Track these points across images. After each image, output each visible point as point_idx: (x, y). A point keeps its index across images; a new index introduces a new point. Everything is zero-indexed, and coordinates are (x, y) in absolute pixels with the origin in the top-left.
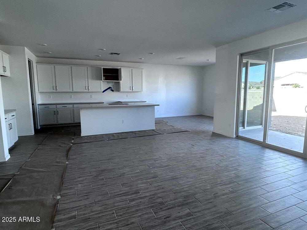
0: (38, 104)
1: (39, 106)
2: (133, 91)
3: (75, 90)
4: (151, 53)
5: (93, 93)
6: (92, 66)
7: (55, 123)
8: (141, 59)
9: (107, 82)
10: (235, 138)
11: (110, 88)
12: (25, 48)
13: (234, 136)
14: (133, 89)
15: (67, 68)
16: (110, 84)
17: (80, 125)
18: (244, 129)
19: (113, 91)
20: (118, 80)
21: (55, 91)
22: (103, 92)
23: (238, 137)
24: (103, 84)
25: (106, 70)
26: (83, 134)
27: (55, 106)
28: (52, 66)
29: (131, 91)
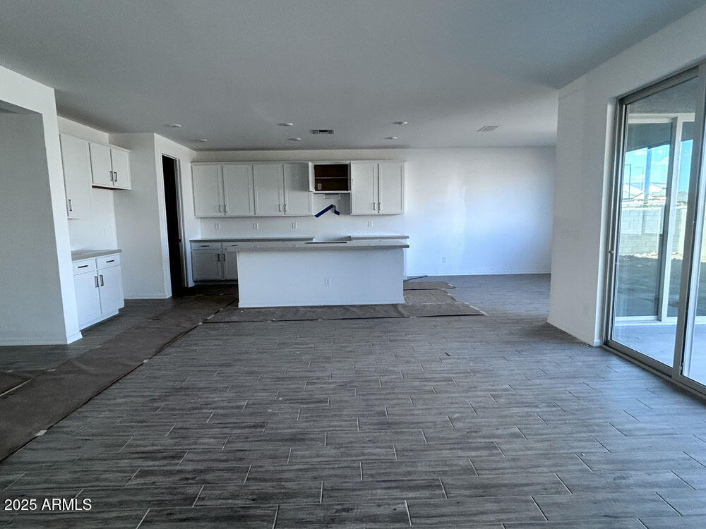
0: (190, 241)
1: (192, 244)
2: (381, 212)
3: (259, 213)
4: (400, 123)
5: (298, 219)
6: (292, 162)
7: (220, 277)
8: (391, 138)
9: (326, 194)
10: (596, 347)
11: (331, 206)
12: (155, 134)
13: (596, 341)
14: (379, 209)
15: (243, 168)
16: (333, 199)
17: (237, 285)
18: (659, 323)
19: (337, 213)
20: (347, 190)
21: (222, 215)
22: (317, 216)
23: (609, 347)
24: (315, 200)
25: (320, 170)
26: (242, 304)
27: (220, 243)
28: (218, 166)
29: (376, 212)
